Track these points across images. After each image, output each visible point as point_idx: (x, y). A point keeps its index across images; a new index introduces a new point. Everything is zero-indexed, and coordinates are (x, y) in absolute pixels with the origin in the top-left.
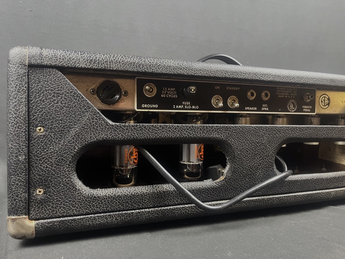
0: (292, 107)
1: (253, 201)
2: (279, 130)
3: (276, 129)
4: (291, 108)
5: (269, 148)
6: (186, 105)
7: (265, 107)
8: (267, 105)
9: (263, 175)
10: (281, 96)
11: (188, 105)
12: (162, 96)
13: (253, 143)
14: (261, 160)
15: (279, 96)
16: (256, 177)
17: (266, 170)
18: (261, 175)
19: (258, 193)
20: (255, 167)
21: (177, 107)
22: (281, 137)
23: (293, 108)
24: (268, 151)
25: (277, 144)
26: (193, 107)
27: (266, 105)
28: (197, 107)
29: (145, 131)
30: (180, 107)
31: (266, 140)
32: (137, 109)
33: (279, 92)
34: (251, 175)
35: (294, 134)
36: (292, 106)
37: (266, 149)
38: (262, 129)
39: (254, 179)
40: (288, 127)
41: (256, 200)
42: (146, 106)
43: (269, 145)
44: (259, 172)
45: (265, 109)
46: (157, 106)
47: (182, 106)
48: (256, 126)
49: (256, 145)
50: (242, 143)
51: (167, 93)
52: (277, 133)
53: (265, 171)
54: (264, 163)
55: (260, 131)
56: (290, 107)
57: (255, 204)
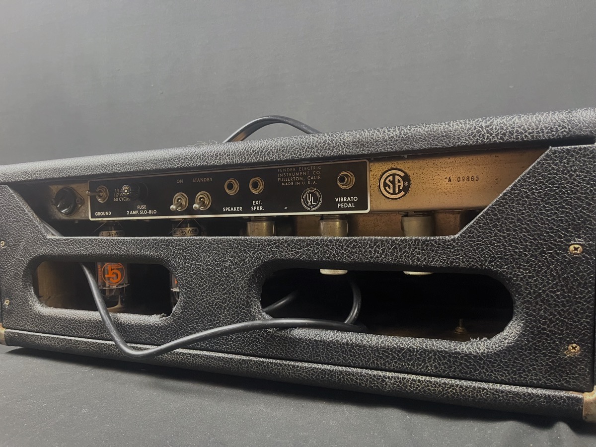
0: (311, 202)
1: (213, 357)
2: (253, 245)
3: (247, 244)
4: (309, 204)
5: (238, 276)
6: (142, 209)
7: (257, 206)
8: (260, 201)
9: (231, 319)
10: (287, 184)
11: (144, 210)
12: (115, 200)
13: (209, 265)
14: (226, 293)
15: (283, 184)
16: (220, 321)
17: (236, 311)
18: (228, 318)
19: (226, 347)
20: (216, 305)
21: (131, 213)
22: (257, 257)
23: (313, 204)
24: (237, 281)
25: (251, 269)
26: (150, 212)
27: (258, 202)
28: (155, 212)
29: (76, 245)
30: (134, 212)
31: (232, 262)
32: (92, 218)
33: (283, 177)
34: (212, 317)
35: (282, 252)
36: (311, 200)
37: (232, 277)
38: (221, 244)
39: (217, 323)
40: (271, 241)
41: (220, 357)
42: (99, 214)
43: (237, 271)
44: (224, 313)
45: (258, 208)
46: (109, 213)
47: (137, 211)
48: (212, 239)
49: (215, 268)
50: (191, 265)
51: (119, 196)
52: (249, 251)
53: (234, 314)
54: (232, 300)
55: (218, 247)
56: (308, 202)
57: (219, 364)
